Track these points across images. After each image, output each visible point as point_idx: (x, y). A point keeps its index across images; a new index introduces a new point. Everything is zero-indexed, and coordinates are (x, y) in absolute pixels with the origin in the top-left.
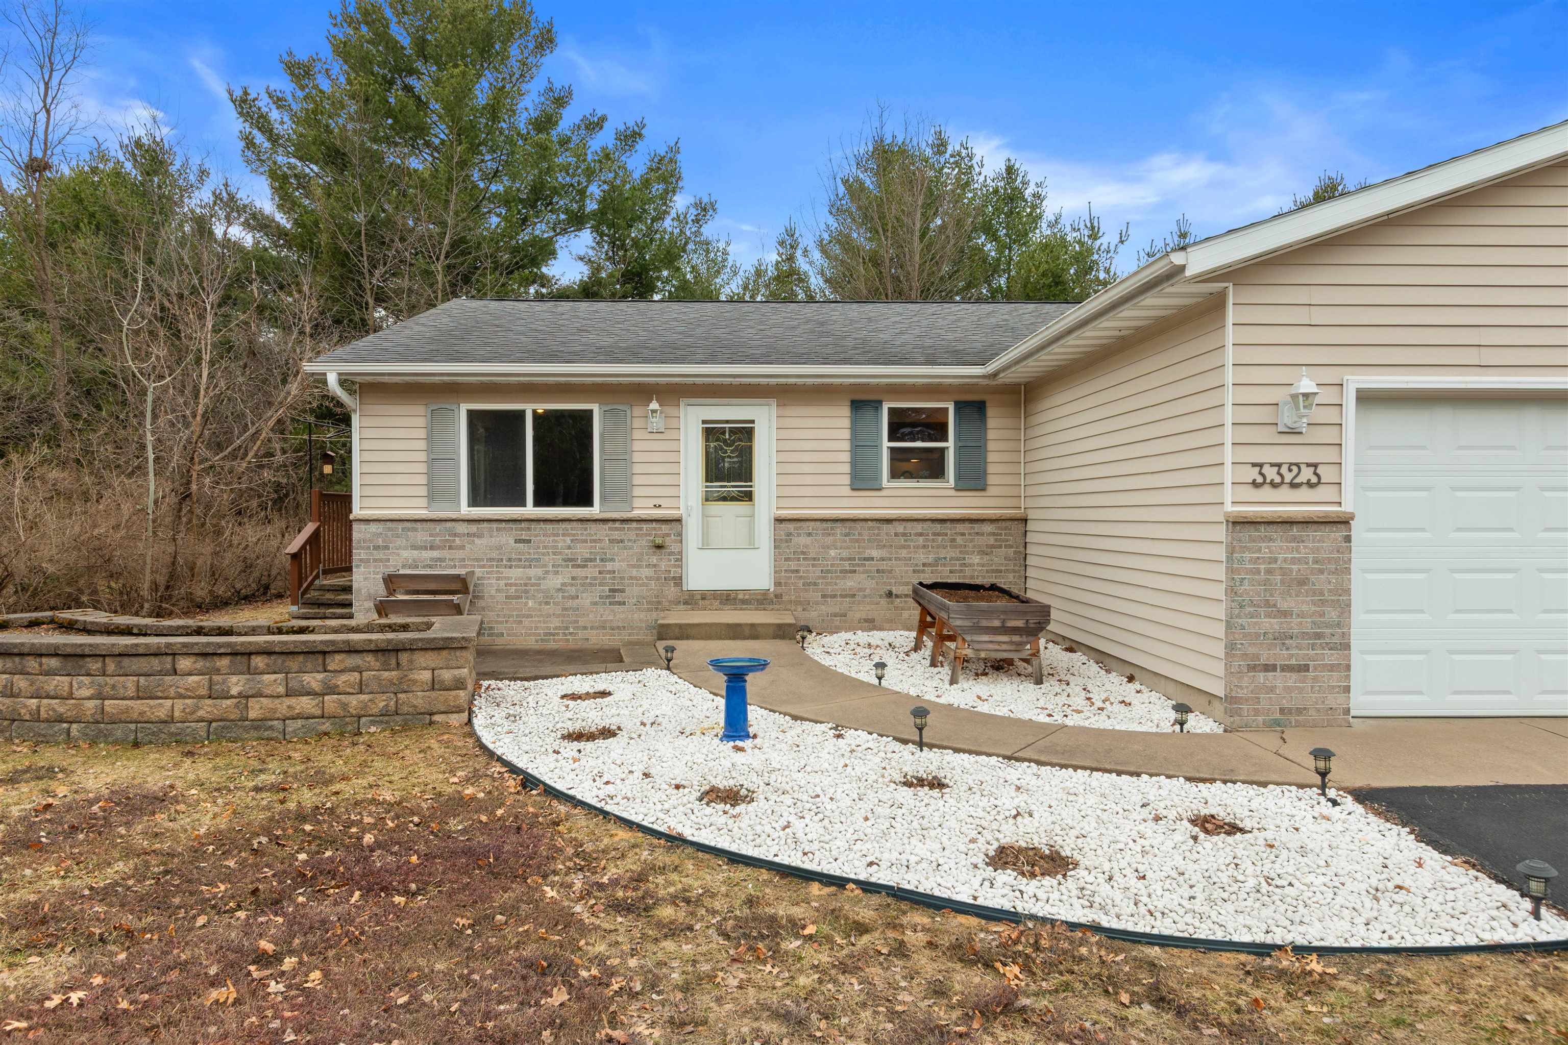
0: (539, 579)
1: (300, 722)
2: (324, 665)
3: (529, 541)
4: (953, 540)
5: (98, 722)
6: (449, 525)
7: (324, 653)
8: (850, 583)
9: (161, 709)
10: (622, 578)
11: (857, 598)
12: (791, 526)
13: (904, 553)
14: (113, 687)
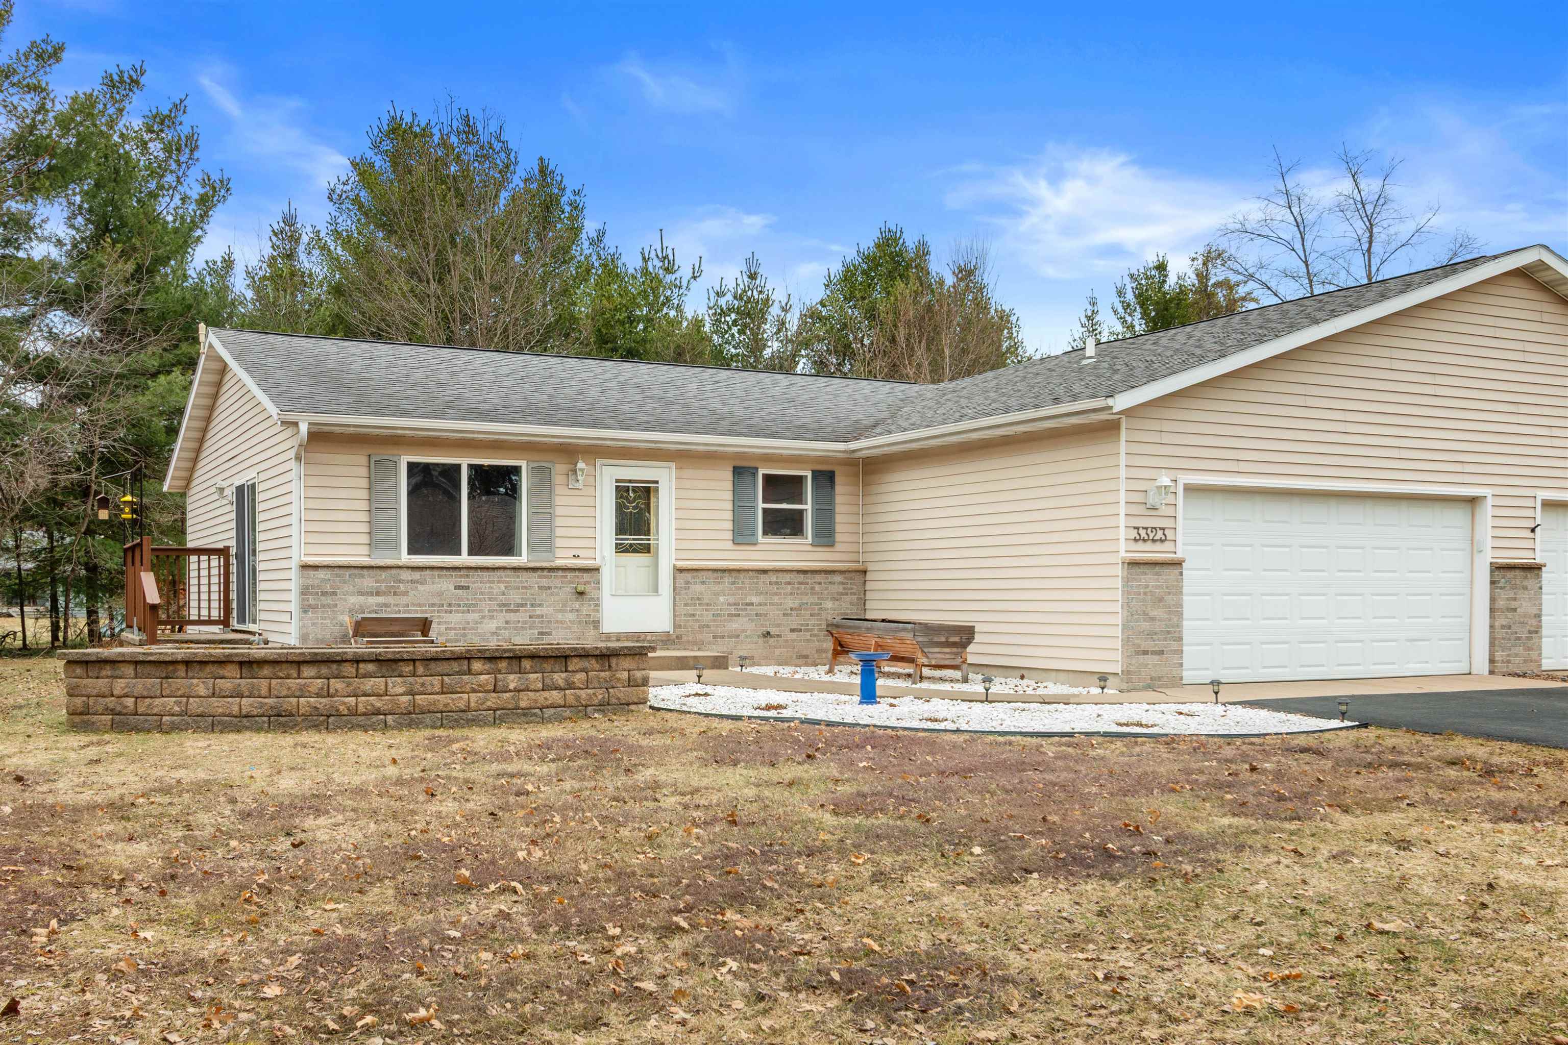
0: (477, 623)
1: (552, 711)
2: (566, 667)
3: (467, 588)
4: (813, 588)
5: (410, 713)
6: (394, 572)
7: (566, 657)
8: (734, 625)
9: (461, 700)
10: (550, 622)
11: (741, 638)
12: (688, 576)
13: (776, 599)
14: (423, 685)
